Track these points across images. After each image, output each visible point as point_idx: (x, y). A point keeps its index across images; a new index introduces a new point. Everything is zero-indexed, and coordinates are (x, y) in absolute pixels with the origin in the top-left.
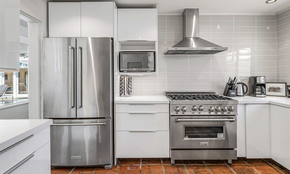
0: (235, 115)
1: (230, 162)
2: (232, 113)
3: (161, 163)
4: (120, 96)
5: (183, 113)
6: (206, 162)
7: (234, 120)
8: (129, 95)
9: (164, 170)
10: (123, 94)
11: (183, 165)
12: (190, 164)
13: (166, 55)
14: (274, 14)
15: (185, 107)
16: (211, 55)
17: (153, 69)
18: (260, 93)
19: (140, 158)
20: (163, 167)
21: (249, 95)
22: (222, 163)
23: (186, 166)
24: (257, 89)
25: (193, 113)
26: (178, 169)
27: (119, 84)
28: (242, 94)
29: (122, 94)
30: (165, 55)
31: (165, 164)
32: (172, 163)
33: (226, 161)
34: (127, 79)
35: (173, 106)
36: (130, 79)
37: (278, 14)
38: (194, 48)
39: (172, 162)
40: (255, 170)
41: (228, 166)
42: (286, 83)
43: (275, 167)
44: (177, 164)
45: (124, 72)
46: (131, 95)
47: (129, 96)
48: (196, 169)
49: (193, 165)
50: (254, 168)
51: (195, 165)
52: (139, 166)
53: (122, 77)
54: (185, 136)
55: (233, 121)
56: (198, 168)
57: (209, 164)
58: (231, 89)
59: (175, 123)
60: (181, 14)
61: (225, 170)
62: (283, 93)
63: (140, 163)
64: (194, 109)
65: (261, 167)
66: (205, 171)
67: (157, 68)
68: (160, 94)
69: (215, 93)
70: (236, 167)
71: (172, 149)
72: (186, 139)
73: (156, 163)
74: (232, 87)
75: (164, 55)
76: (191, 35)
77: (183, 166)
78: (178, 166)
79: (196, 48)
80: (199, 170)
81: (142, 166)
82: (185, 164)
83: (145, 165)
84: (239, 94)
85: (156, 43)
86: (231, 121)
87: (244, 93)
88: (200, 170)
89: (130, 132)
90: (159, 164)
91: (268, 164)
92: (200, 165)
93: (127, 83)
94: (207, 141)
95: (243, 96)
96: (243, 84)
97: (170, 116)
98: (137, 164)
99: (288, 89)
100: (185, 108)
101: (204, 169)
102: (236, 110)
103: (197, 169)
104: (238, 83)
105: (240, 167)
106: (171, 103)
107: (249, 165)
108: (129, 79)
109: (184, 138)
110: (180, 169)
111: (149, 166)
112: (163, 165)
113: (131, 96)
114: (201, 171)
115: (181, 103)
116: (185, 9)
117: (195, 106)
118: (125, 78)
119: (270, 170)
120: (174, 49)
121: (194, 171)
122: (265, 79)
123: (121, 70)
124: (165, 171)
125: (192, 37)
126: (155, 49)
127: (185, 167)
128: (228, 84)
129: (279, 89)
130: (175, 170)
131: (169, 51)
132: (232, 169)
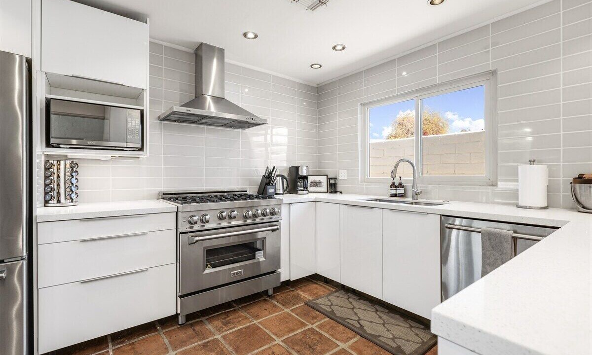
0: (278, 221)
1: (270, 292)
2: (274, 218)
3: (158, 330)
4: (45, 206)
5: (203, 226)
6: (236, 303)
7: (278, 227)
8: (72, 201)
9: (166, 341)
10: (55, 201)
11: (200, 319)
12: (212, 314)
13: (163, 122)
14: (315, 85)
15: (206, 215)
16: (240, 130)
17: (139, 146)
18: (302, 189)
19: (106, 336)
20: (163, 336)
21: (289, 192)
22: (261, 298)
23: (206, 319)
24: (299, 184)
25: (220, 224)
26: (194, 330)
27: (43, 178)
28: (281, 191)
29: (50, 202)
30: (160, 122)
31: (164, 329)
32: (180, 323)
33: (266, 292)
34: (68, 166)
35: (185, 215)
36: (75, 167)
37: (318, 86)
38: (212, 113)
39: (181, 320)
40: (301, 293)
41: (268, 299)
42: (327, 175)
43: (321, 284)
44: (190, 322)
45: (60, 147)
46: (76, 202)
47: (72, 204)
48: (224, 318)
49: (218, 313)
50: (299, 292)
51: (221, 314)
52: (108, 352)
53: (51, 161)
54: (207, 266)
55: (278, 229)
56: (228, 316)
57: (243, 305)
58: (269, 184)
59: (188, 246)
60: (192, 51)
61: (267, 306)
62: (324, 188)
63: (108, 346)
64: (221, 217)
65: (307, 288)
66: (238, 318)
67: (148, 144)
68: (150, 197)
69: (246, 191)
70: (279, 297)
71: (181, 297)
72: (209, 270)
73: (147, 334)
74: (270, 181)
75: (158, 121)
76: (207, 90)
77: (201, 321)
78: (192, 325)
79: (216, 113)
80: (229, 318)
81: (113, 350)
82: (204, 316)
83: (121, 345)
84: (278, 192)
85: (145, 93)
86: (273, 230)
87: (284, 190)
88: (231, 317)
89: (83, 282)
90: (153, 334)
91: (312, 282)
92: (229, 310)
93: (68, 174)
94: (240, 267)
95: (283, 194)
96: (283, 177)
97: (179, 234)
98: (102, 350)
99: (330, 182)
100: (207, 217)
101: (237, 315)
102: (280, 212)
103: (226, 318)
104: (277, 176)
105: (283, 295)
106: (180, 210)
107: (293, 289)
108: (73, 165)
109: (204, 271)
110: (197, 328)
111: (133, 344)
112: (162, 333)
113: (76, 204)
114: (233, 319)
115: (200, 208)
116: (202, 44)
117: (223, 212)
118: (62, 163)
119: (316, 288)
120: (184, 110)
121: (223, 322)
122: (308, 170)
123: (53, 141)
124: (170, 342)
125: (210, 94)
126: (143, 106)
127: (206, 321)
128: (264, 176)
129: (320, 182)
130: (188, 333)
131: (174, 113)
132: (275, 302)
